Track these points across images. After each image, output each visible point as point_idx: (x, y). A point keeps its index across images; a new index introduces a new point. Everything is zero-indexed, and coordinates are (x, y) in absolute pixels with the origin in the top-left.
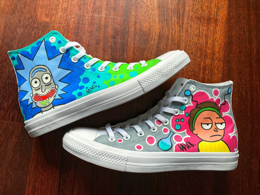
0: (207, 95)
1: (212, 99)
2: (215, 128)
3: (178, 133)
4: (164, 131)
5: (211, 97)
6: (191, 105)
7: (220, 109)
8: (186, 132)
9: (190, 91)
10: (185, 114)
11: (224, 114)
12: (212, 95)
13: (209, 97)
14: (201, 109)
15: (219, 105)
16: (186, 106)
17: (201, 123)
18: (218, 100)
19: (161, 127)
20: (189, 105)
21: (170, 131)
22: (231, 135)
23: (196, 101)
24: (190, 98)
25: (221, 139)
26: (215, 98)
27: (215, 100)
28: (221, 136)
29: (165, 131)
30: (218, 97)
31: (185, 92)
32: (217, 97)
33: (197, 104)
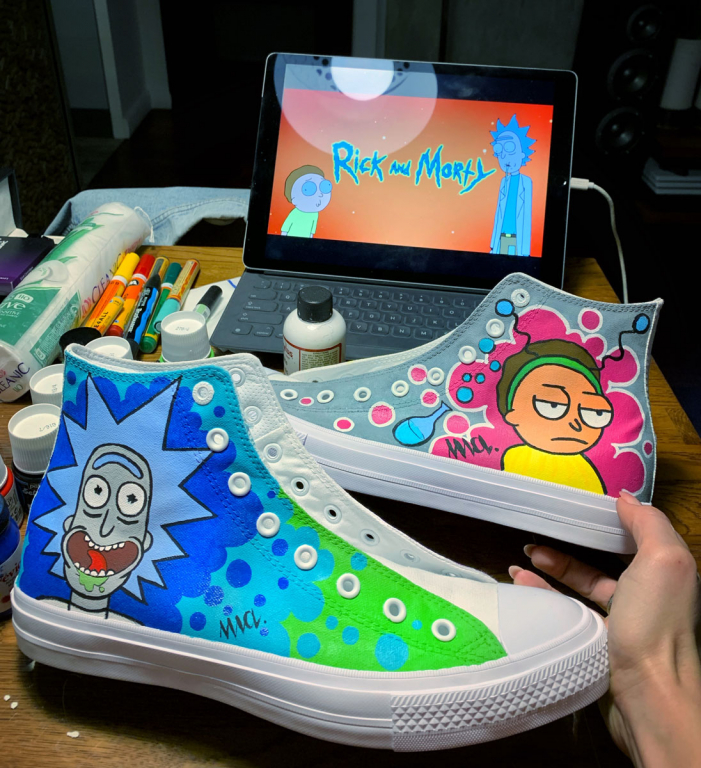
0: (561, 322)
1: (576, 336)
2: (576, 420)
3: (460, 412)
4: (424, 398)
5: (572, 328)
6: (509, 342)
7: (599, 370)
8: (484, 412)
9: (512, 303)
10: (491, 363)
11: (613, 387)
12: (578, 325)
13: (565, 330)
14: (539, 357)
15: (600, 358)
16: (497, 342)
17: (534, 397)
18: (597, 344)
19: (422, 388)
20: (504, 341)
21: (442, 402)
22: (617, 449)
23: (526, 334)
24: (510, 323)
25: (581, 453)
26: (586, 334)
27: (584, 340)
28: (585, 443)
29: (430, 398)
30: (597, 332)
31: (497, 303)
32: (593, 334)
33: (528, 343)
